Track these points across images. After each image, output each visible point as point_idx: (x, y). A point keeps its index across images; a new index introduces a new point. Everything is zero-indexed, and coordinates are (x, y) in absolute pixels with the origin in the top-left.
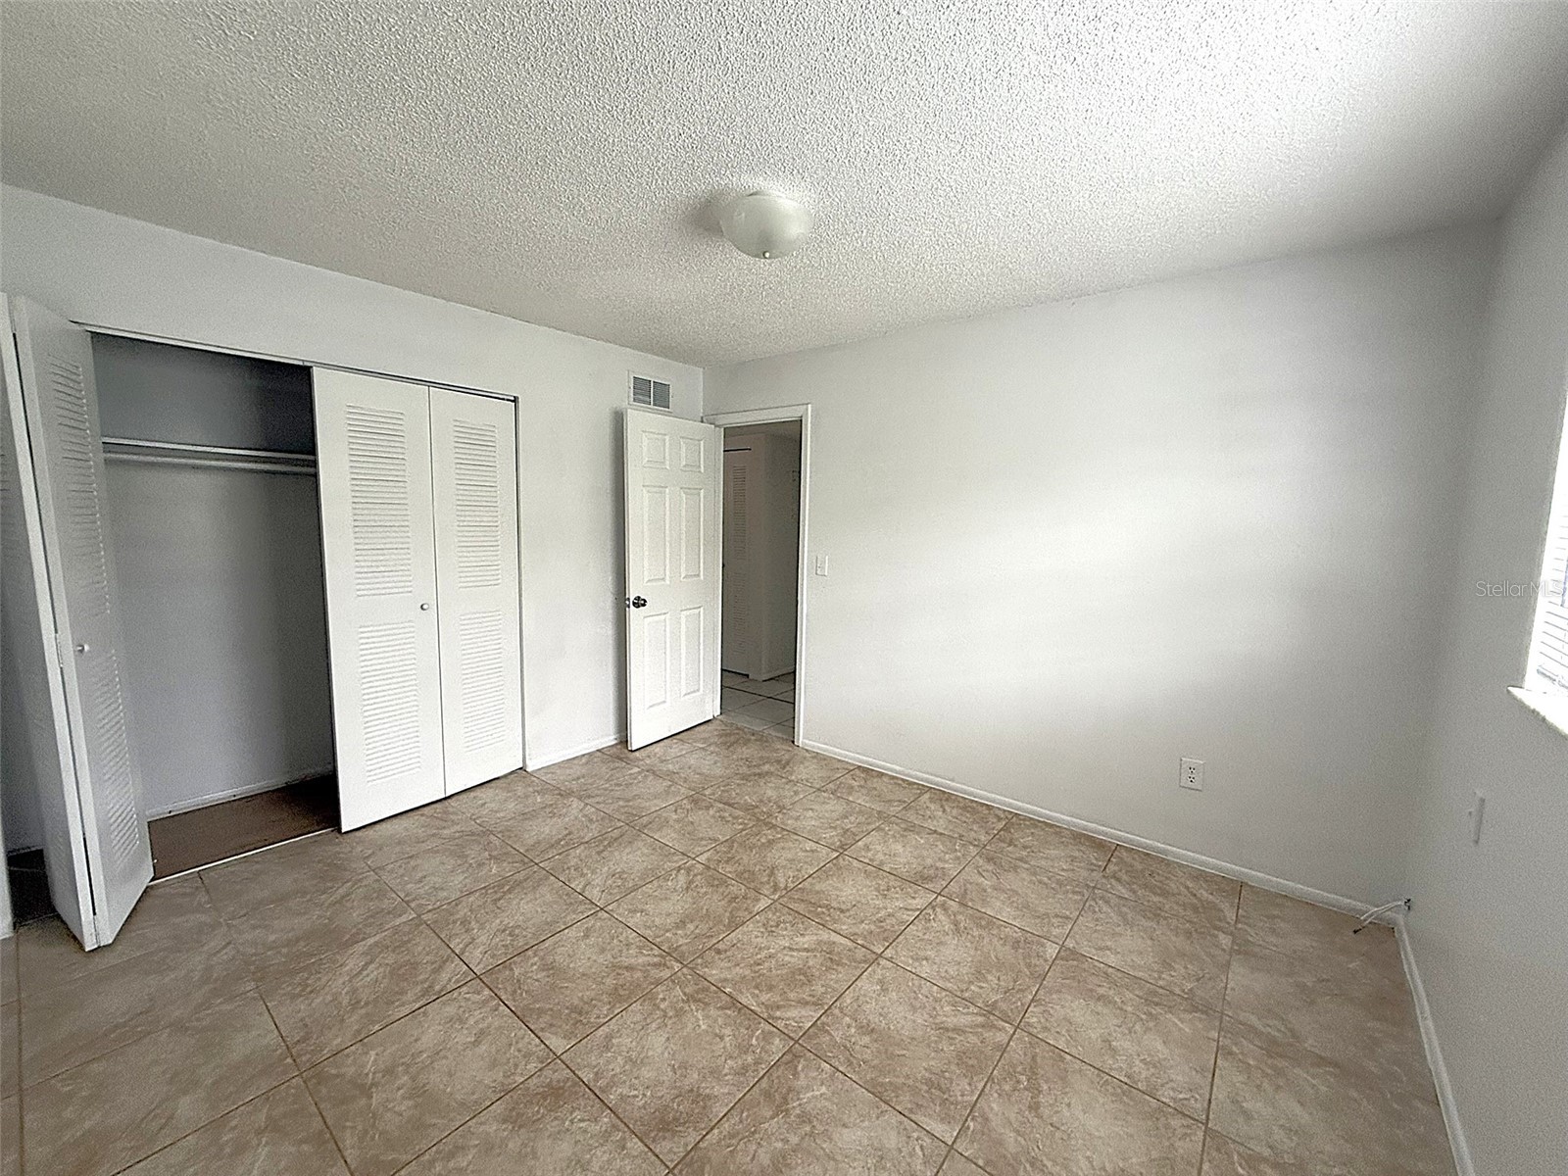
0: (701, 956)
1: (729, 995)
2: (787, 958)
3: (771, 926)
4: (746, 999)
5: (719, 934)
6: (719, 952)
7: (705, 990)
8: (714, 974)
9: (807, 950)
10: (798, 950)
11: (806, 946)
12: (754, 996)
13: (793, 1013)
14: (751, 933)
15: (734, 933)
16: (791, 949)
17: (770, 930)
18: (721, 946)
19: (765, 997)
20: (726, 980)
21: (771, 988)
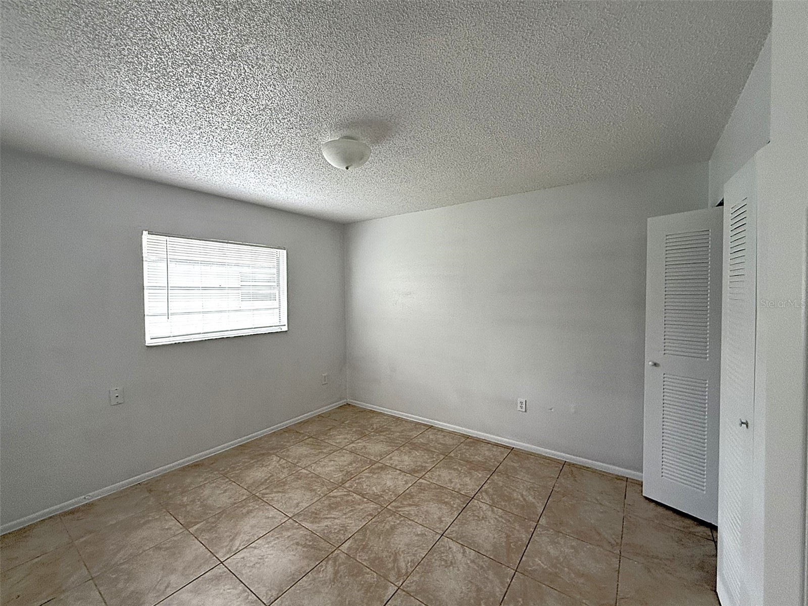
0: (379, 513)
1: (365, 498)
2: (337, 513)
3: (343, 530)
4: (358, 497)
5: (371, 524)
6: (371, 515)
7: (375, 499)
8: (372, 506)
9: (327, 518)
10: (331, 518)
11: (326, 520)
12: (354, 498)
13: (339, 494)
14: (354, 526)
15: (363, 525)
16: (335, 518)
17: (344, 528)
18: (370, 518)
19: (350, 498)
20: (367, 503)
21: (347, 501)
